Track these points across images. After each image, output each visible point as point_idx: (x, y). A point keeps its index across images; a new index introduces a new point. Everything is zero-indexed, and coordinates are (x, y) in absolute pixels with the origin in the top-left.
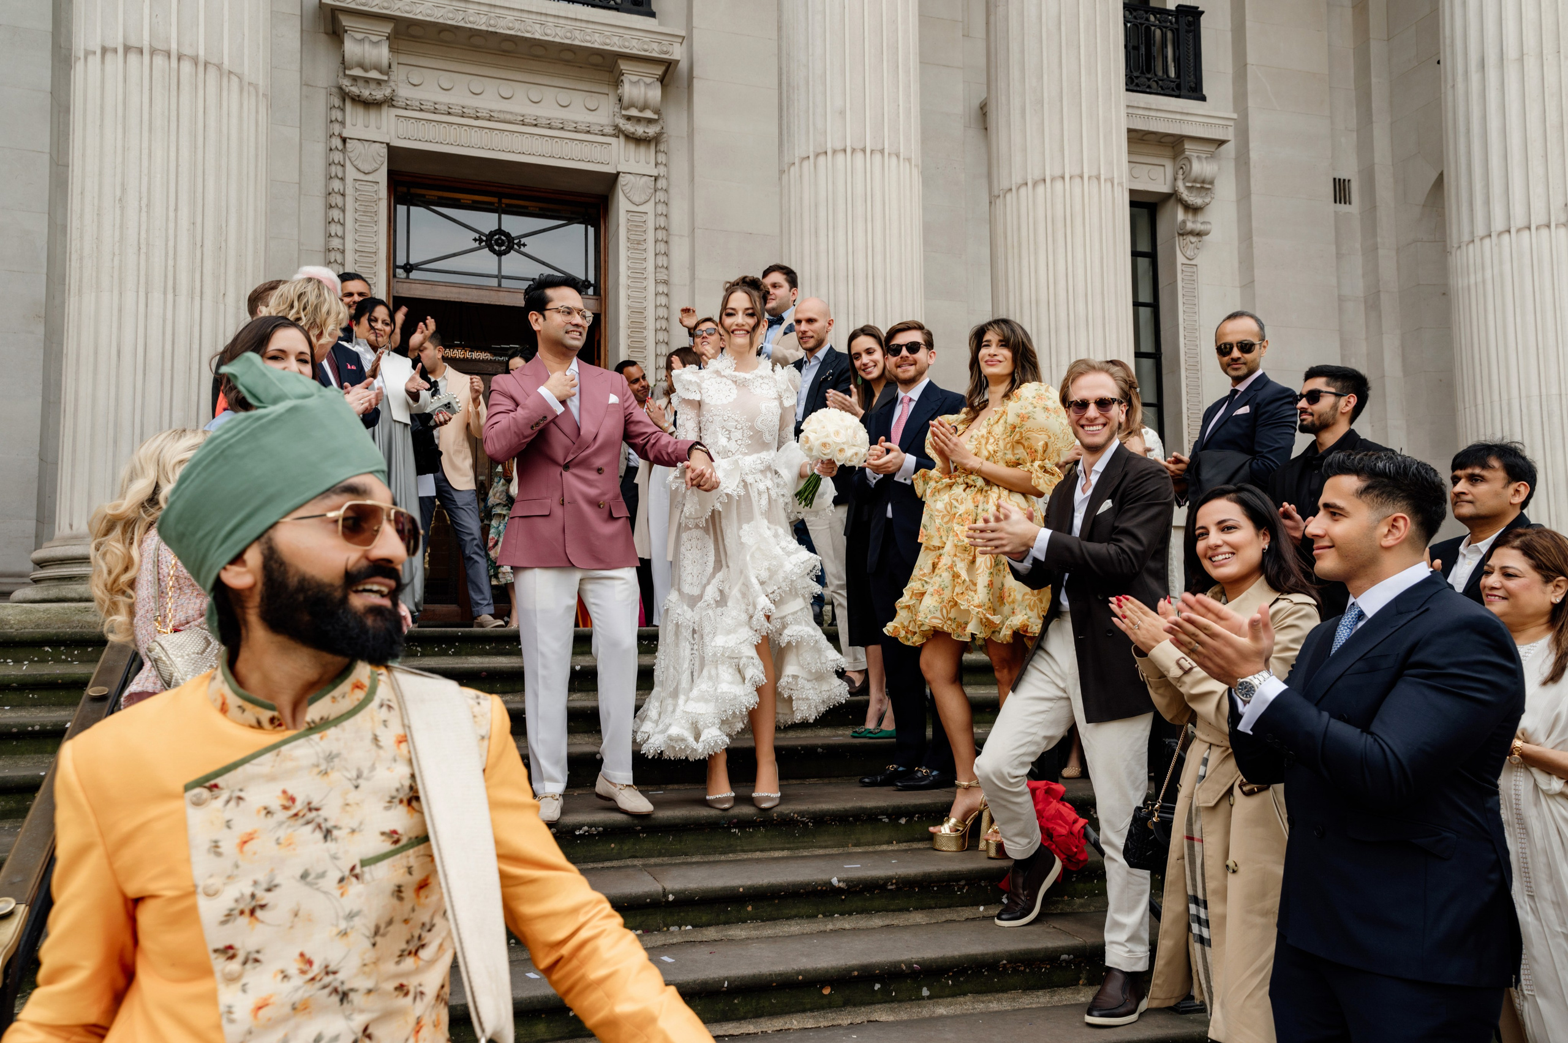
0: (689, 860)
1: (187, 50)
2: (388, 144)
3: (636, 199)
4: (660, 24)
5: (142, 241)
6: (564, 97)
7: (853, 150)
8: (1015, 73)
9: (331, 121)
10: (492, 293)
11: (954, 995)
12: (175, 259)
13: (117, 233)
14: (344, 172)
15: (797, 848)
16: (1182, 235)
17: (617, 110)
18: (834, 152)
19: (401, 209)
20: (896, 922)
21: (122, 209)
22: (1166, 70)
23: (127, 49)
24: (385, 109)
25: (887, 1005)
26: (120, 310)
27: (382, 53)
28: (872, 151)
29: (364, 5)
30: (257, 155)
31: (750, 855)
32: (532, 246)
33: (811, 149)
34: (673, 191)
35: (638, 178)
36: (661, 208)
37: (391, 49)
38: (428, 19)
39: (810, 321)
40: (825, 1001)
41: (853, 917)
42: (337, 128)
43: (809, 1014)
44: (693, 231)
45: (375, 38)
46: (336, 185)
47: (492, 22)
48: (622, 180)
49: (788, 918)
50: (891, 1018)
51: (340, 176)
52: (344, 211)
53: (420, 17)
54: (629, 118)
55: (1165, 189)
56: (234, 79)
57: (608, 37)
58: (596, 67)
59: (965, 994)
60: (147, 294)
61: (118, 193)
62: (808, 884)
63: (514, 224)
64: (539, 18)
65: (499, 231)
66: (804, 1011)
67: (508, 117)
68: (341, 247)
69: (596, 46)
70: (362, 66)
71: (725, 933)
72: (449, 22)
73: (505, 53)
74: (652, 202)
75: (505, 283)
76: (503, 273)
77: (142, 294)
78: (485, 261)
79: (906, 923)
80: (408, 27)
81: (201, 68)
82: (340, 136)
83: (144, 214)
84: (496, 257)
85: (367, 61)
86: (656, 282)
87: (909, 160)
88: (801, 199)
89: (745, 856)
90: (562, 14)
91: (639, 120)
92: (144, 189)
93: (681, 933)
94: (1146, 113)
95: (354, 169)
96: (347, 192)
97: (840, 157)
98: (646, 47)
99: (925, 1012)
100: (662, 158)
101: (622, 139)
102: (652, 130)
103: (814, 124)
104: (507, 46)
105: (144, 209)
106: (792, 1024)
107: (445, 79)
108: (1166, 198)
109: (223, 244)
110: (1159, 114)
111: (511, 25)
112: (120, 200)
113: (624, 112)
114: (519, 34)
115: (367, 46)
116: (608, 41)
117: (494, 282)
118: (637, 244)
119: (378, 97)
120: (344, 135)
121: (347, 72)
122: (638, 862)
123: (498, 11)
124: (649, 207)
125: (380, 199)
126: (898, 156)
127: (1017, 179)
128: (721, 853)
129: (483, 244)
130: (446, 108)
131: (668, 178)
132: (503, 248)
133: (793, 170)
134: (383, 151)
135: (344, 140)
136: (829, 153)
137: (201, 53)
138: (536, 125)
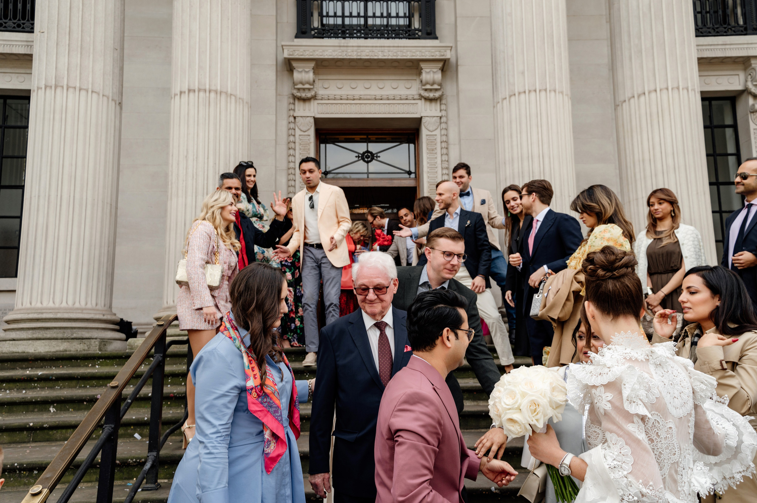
1: (213, 88)
2: (314, 117)
3: (431, 129)
4: (440, 42)
5: (195, 174)
6: (395, 84)
7: (530, 91)
8: (625, 37)
9: (290, 110)
10: (364, 181)
13: (185, 171)
14: (295, 132)
16: (753, 112)
17: (420, 86)
18: (519, 93)
19: (322, 146)
22: (736, 21)
23: (189, 91)
24: (312, 101)
26: (186, 205)
27: (310, 76)
29: (302, 55)
30: (243, 130)
32: (383, 157)
33: (507, 93)
34: (450, 123)
35: (431, 118)
36: (444, 132)
37: (314, 73)
38: (330, 57)
42: (291, 113)
44: (460, 141)
45: (307, 70)
46: (292, 138)
47: (359, 54)
48: (423, 120)
51: (293, 134)
53: (326, 57)
54: (426, 90)
55: (740, 88)
56: (233, 98)
57: (414, 52)
58: (410, 67)
60: (196, 197)
61: (185, 154)
63: (374, 147)
64: (380, 48)
65: (368, 151)
67: (368, 97)
68: (294, 167)
69: (408, 57)
70: (302, 83)
72: (340, 57)
73: (366, 68)
74: (439, 129)
75: (371, 176)
76: (370, 171)
77: (194, 197)
78: (361, 166)
80: (322, 62)
81: (219, 95)
82: (293, 116)
83: (195, 162)
84: (366, 164)
85: (304, 81)
86: (442, 169)
87: (562, 93)
88: (503, 119)
90: (392, 45)
91: (431, 90)
92: (195, 151)
94: (723, 47)
95: (299, 130)
96: (296, 141)
97: (523, 96)
98: (433, 54)
100: (443, 107)
101: (423, 100)
102: (437, 94)
103: (509, 81)
104: (367, 64)
105: (195, 159)
107: (339, 84)
108: (741, 93)
110: (732, 46)
111: (368, 54)
112: (186, 157)
113: (423, 87)
114: (372, 57)
115: (303, 74)
116: (414, 54)
117: (365, 176)
118: (432, 151)
119: (309, 96)
120: (295, 115)
121: (296, 87)
123: (361, 48)
124: (438, 132)
125: (311, 143)
126: (555, 91)
127: (628, 94)
129: (360, 158)
130: (340, 97)
131: (447, 117)
132: (369, 159)
133: (499, 106)
134: (312, 120)
135: (295, 118)
136: (517, 94)
137: (219, 88)
138: (381, 99)
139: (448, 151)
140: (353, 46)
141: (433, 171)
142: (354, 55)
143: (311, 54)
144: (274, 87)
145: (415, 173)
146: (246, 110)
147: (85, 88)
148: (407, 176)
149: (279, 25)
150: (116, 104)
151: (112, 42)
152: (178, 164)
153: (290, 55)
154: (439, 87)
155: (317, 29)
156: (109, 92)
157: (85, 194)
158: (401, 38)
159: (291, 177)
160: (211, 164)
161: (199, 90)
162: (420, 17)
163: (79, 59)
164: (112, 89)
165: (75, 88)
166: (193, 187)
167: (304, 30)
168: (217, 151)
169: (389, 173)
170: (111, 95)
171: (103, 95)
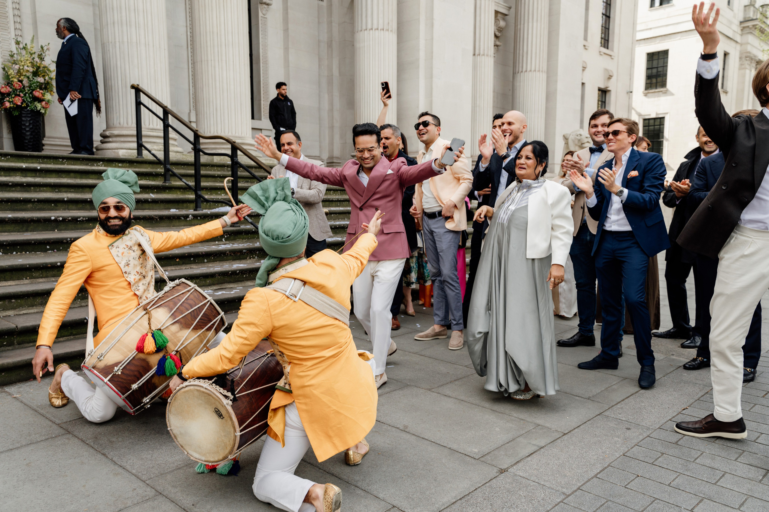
40: (177, 263)
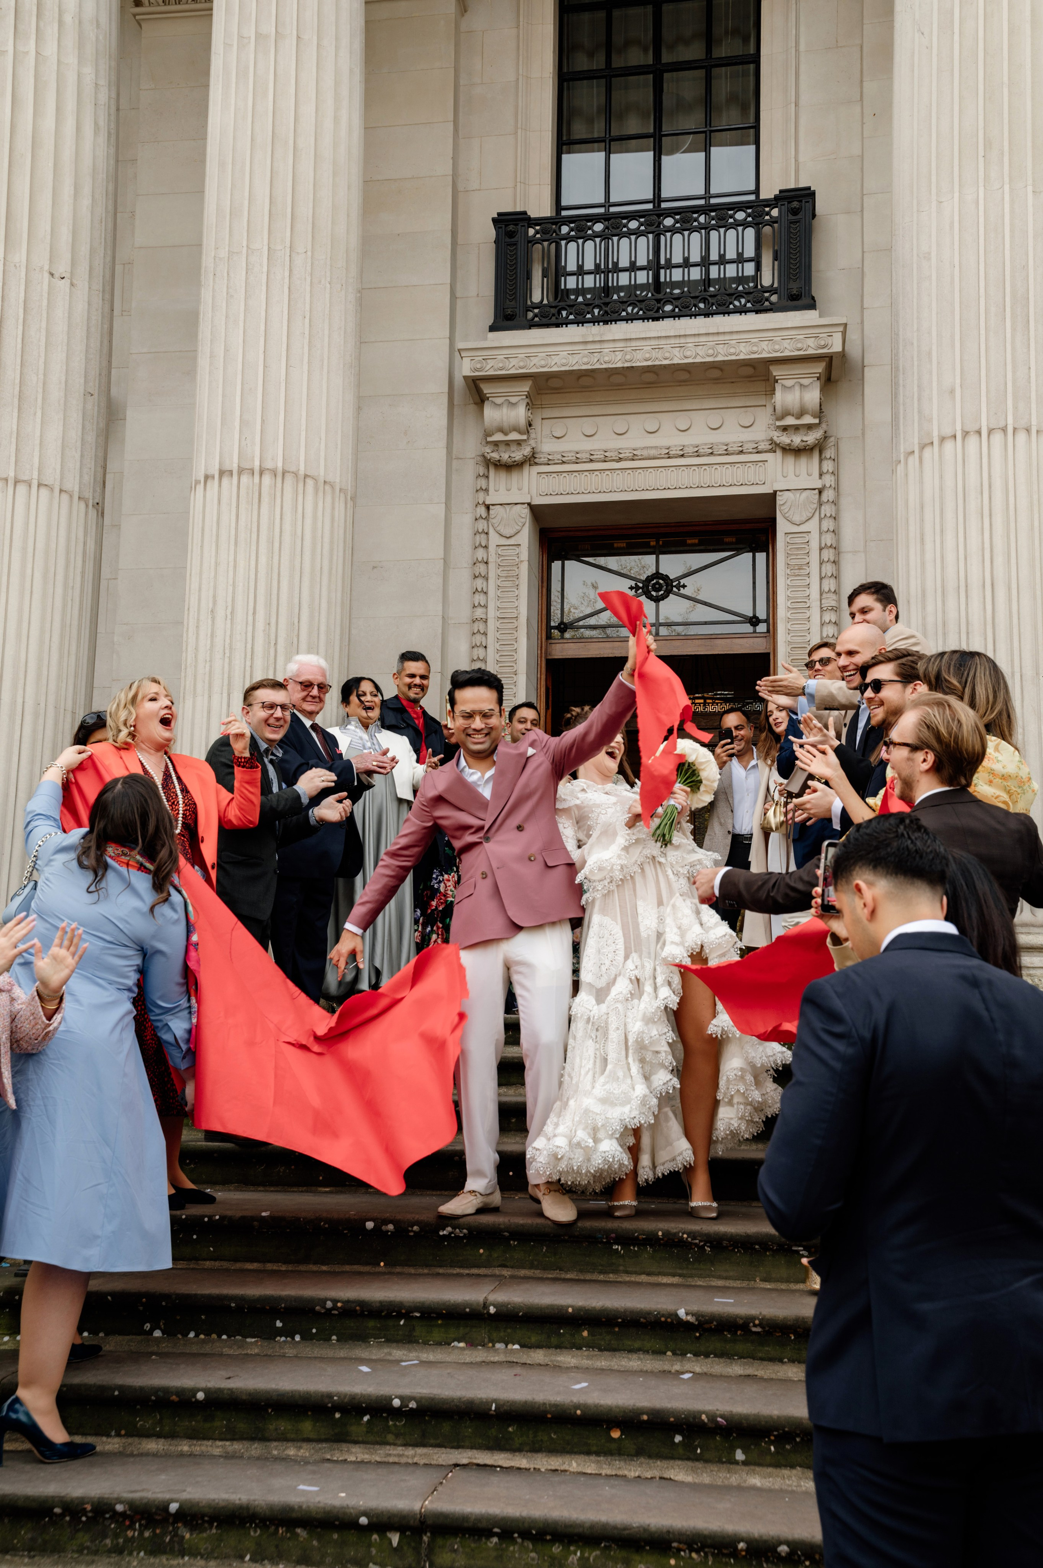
0: (563, 1275)
1: (269, 465)
2: (529, 504)
3: (797, 518)
4: (820, 316)
6: (714, 419)
7: (966, 434)
9: (477, 491)
11: (777, 1465)
12: (252, 659)
13: (209, 642)
14: (488, 540)
15: (691, 1276)
17: (771, 422)
18: (942, 439)
19: (556, 565)
20: (760, 1373)
21: (213, 619)
23: (222, 473)
24: (526, 468)
25: (690, 1463)
26: (209, 712)
27: (520, 414)
28: (990, 432)
29: (501, 369)
30: (331, 550)
31: (633, 1278)
32: (691, 585)
33: (916, 441)
34: (844, 502)
35: (798, 494)
36: (828, 524)
37: (530, 406)
38: (563, 369)
39: (850, 653)
41: (709, 1360)
42: (481, 497)
43: (593, 1458)
44: (866, 542)
45: (513, 400)
46: (481, 554)
47: (628, 357)
48: (780, 500)
49: (631, 1351)
50: (689, 1479)
51: (483, 545)
52: (487, 579)
53: (555, 369)
54: (785, 429)
56: (310, 482)
57: (755, 345)
58: (750, 378)
59: (792, 1466)
60: (229, 695)
61: (211, 605)
62: (649, 1313)
63: (672, 565)
64: (677, 341)
65: (657, 575)
66: (588, 1453)
67: (653, 452)
68: (483, 616)
69: (742, 357)
70: (501, 430)
71: (553, 1358)
72: (585, 367)
73: (650, 385)
74: (816, 519)
75: (663, 631)
76: (662, 620)
77: (225, 695)
79: (774, 1376)
80: (547, 380)
81: (279, 479)
82: (484, 503)
83: (229, 621)
84: (653, 604)
85: (505, 425)
86: (821, 610)
88: (907, 501)
89: (627, 1278)
90: (700, 331)
92: (230, 599)
93: (506, 1352)
95: (497, 535)
96: (490, 560)
97: (949, 445)
98: (799, 345)
99: (734, 1478)
100: (828, 466)
101: (779, 453)
102: (811, 438)
104: (650, 377)
105: (229, 617)
106: (570, 1465)
107: (588, 426)
109: (295, 639)
111: (647, 355)
112: (212, 611)
113: (778, 423)
114: (657, 363)
115: (505, 410)
116: (755, 349)
118: (798, 570)
119: (516, 459)
120: (488, 502)
121: (489, 439)
122: (506, 1272)
123: (634, 344)
124: (812, 526)
125: (521, 562)
128: (601, 1272)
129: (640, 591)
130: (588, 456)
131: (837, 489)
132: (662, 592)
133: (900, 468)
134: (526, 512)
135: (488, 507)
136: (936, 443)
137: (280, 465)
138: (682, 456)
139: (838, 570)
140: (614, 340)
141: (800, 616)
142: (617, 361)
143: (522, 364)
144: (443, 443)
145: (766, 621)
146: (340, 506)
147: (25, 478)
148: (748, 628)
149: (459, 303)
150: (87, 506)
151: (82, 381)
152: (197, 627)
153: (476, 370)
154: (817, 421)
155: (539, 306)
156: (72, 484)
157: (20, 692)
158: (729, 313)
159: (478, 639)
160: (260, 625)
161: (241, 471)
162: (775, 258)
163: (15, 421)
164: (81, 476)
165: (6, 480)
166: (223, 673)
167: (509, 311)
168: (274, 597)
169: (706, 623)
170: (77, 489)
171: (61, 491)
